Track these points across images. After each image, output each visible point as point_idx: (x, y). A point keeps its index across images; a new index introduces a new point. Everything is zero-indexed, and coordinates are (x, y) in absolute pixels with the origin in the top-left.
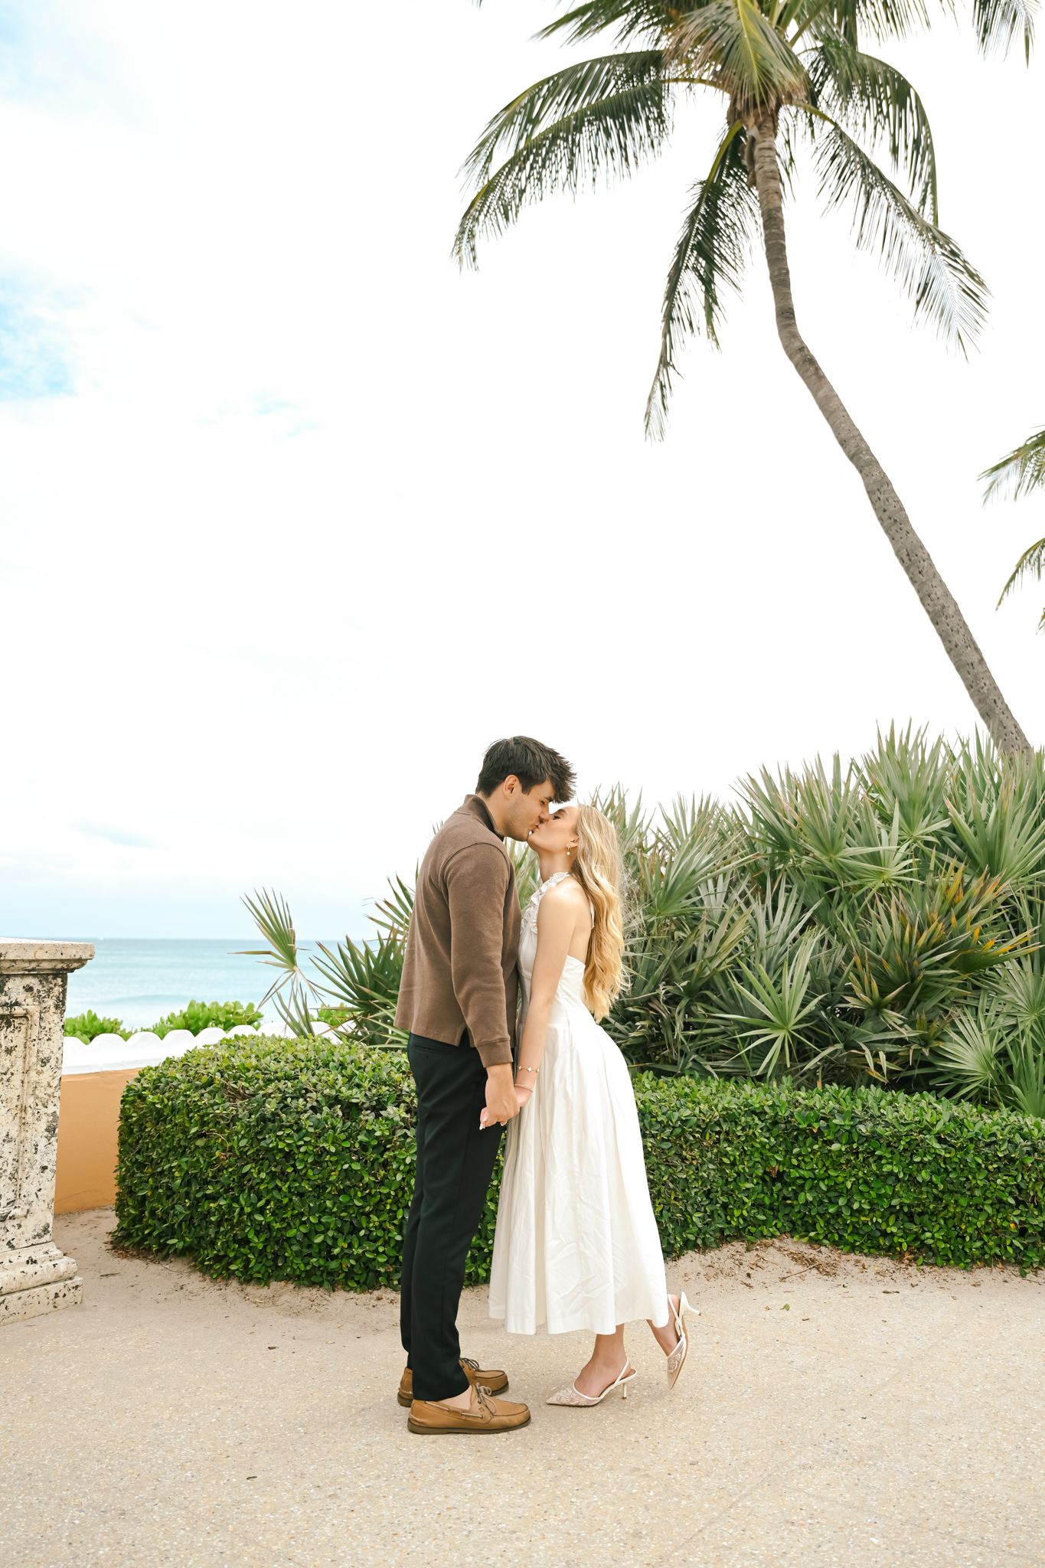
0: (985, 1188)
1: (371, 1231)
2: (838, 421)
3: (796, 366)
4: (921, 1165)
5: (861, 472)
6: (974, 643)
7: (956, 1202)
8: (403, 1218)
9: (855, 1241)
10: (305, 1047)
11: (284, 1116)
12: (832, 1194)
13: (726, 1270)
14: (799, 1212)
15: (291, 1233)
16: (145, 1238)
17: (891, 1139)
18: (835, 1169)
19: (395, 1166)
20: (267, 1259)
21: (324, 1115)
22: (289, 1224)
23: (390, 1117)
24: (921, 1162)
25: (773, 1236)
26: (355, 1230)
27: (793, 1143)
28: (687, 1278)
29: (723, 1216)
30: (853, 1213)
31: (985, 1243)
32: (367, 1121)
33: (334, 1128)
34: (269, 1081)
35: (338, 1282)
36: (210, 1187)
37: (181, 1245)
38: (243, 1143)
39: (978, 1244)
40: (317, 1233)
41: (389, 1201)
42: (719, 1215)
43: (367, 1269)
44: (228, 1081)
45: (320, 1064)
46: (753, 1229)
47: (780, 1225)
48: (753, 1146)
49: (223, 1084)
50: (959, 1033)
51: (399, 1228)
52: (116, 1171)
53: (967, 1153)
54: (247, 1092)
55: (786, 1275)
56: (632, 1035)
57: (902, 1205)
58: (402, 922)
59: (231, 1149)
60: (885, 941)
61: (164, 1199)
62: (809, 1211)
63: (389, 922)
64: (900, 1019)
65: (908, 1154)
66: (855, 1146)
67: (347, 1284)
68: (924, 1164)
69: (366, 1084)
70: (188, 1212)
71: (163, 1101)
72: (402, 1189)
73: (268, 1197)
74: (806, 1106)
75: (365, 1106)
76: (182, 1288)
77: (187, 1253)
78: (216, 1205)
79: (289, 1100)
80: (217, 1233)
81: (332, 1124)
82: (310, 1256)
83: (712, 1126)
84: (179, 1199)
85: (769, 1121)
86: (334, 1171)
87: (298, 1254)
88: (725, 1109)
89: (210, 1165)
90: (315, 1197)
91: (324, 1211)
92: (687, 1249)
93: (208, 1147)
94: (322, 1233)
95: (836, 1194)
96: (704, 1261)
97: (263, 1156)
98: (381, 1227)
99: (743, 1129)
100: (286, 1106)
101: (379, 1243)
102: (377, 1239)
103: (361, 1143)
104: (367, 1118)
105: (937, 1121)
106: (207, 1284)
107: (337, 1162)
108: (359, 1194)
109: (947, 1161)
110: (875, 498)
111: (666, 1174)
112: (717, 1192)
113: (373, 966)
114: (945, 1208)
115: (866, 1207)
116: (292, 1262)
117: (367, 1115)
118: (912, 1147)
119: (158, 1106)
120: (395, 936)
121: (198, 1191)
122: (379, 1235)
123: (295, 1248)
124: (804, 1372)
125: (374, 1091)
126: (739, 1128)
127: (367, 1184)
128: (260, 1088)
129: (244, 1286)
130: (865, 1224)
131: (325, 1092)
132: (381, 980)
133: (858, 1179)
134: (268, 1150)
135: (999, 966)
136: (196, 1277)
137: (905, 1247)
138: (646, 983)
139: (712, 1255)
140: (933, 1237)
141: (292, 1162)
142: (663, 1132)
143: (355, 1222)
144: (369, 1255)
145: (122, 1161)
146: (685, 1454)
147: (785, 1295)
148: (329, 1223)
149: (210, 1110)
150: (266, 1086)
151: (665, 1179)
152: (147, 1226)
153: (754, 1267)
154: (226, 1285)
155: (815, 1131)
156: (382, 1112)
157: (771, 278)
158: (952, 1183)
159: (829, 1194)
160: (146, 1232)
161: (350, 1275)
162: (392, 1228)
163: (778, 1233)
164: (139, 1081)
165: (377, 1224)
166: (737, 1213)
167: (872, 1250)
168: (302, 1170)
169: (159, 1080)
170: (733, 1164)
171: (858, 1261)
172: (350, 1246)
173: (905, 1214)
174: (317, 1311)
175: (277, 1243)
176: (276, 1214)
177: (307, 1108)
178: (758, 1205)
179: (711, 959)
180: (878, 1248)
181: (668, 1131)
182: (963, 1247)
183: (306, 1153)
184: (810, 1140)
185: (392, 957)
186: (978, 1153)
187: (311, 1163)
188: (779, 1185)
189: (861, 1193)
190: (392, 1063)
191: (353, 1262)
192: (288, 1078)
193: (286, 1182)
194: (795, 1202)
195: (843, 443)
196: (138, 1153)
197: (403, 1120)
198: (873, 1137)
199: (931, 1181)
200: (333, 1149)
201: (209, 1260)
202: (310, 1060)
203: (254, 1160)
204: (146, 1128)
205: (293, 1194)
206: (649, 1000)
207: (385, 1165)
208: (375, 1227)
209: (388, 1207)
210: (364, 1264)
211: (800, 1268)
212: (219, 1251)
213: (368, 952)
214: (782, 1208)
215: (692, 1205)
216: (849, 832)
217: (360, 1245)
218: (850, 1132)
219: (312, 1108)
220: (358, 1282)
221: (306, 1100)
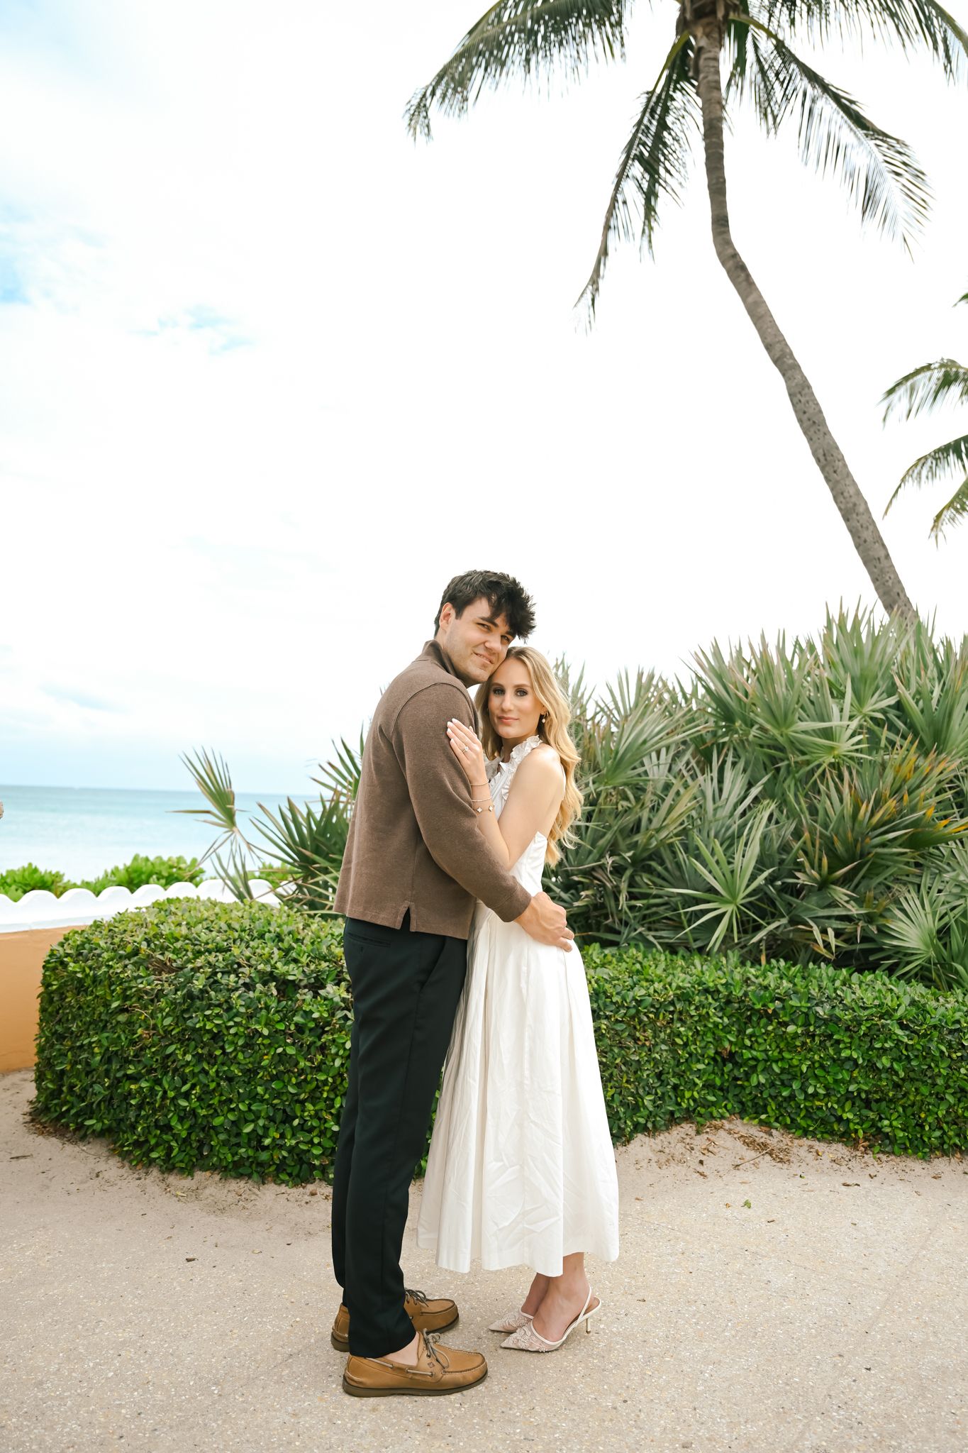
0: (948, 1077)
1: (306, 1121)
2: (765, 326)
3: (729, 272)
4: (881, 1051)
5: (784, 375)
6: (881, 539)
7: (917, 1089)
8: (341, 1106)
9: (809, 1126)
10: (240, 914)
11: (212, 993)
12: (784, 1077)
13: (678, 1156)
14: (750, 1094)
15: (217, 1121)
16: (63, 1115)
17: (850, 1023)
18: (790, 1052)
19: (333, 1051)
20: (192, 1148)
21: (257, 994)
22: (216, 1110)
23: (330, 997)
24: (882, 1048)
25: (722, 1117)
26: (288, 1119)
27: (746, 1023)
28: (638, 1166)
29: (674, 1098)
30: (808, 1097)
31: (944, 1133)
32: (304, 1000)
33: (267, 1008)
34: (198, 954)
35: (268, 1174)
36: (131, 1067)
37: (98, 1127)
38: (168, 1021)
39: (938, 1133)
40: (246, 1121)
41: (327, 1088)
42: (669, 1096)
43: (301, 1161)
44: (154, 951)
45: (256, 934)
46: (702, 1111)
47: (729, 1106)
48: (705, 1026)
49: (148, 955)
50: (904, 911)
51: (337, 1118)
52: (36, 1039)
53: (931, 1040)
54: (174, 965)
55: (739, 1162)
56: (576, 904)
57: (859, 1091)
58: (346, 784)
59: (155, 1027)
60: (834, 818)
61: (83, 1075)
62: (761, 1093)
63: (333, 784)
64: (846, 895)
65: (868, 1039)
66: (812, 1029)
67: (278, 1177)
68: (884, 1050)
69: (304, 960)
70: (107, 1093)
71: (84, 971)
72: (341, 1075)
73: (193, 1081)
74: (760, 985)
75: (302, 984)
76: (97, 1176)
77: (107, 1134)
78: (137, 1086)
79: (219, 975)
80: (138, 1116)
81: (266, 1003)
82: (238, 1145)
83: (666, 1006)
84: (98, 1077)
85: (723, 1000)
86: (266, 1055)
87: (225, 1143)
88: (679, 987)
89: (133, 1043)
90: (244, 1082)
91: (254, 1097)
92: (637, 1132)
93: (130, 1023)
94: (253, 1121)
95: (790, 1077)
96: (654, 1146)
97: (188, 1037)
98: (317, 1116)
99: (697, 1009)
100: (216, 982)
101: (315, 1133)
102: (310, 1130)
103: (297, 1025)
104: (304, 997)
105: (899, 1006)
106: (125, 1171)
107: (270, 1045)
108: (294, 1080)
109: (909, 1048)
110: (796, 400)
111: (619, 1056)
112: (668, 1073)
113: (314, 828)
114: (904, 1096)
115: (822, 1091)
116: (219, 1151)
117: (305, 994)
118: (872, 1032)
119: (79, 975)
120: (339, 798)
121: (118, 1070)
122: (314, 1124)
123: (222, 1137)
124: (785, 1297)
125: (313, 967)
126: (693, 1007)
127: (302, 1069)
128: (189, 961)
129: (166, 1175)
130: (820, 1108)
131: (259, 967)
132: (323, 844)
133: (813, 1063)
134: (194, 1030)
135: (943, 845)
136: (114, 1162)
137: (861, 1133)
138: (590, 852)
139: (663, 1138)
140: (891, 1126)
141: (221, 1044)
142: (617, 1012)
143: (288, 1110)
144: (303, 1147)
145: (42, 1029)
146: (674, 1430)
147: (743, 1187)
148: (260, 1111)
149: (133, 984)
150: (194, 959)
151: (618, 1061)
152: (66, 1103)
153: (706, 1152)
154: (147, 1173)
155: (770, 1012)
156: (320, 992)
157: (710, 186)
158: (914, 1070)
159: (782, 1077)
160: (64, 1109)
161: (281, 1167)
162: (329, 1117)
163: (727, 1115)
164: (62, 945)
165: (312, 1113)
166: (688, 1094)
167: (826, 1136)
168: (231, 1053)
169: (83, 944)
170: (686, 1045)
171: (811, 1147)
172: (283, 1136)
173: (862, 1100)
174: (244, 1208)
175: (203, 1129)
176: (203, 1100)
177: (239, 985)
178: (709, 1086)
179: (658, 830)
180: (832, 1133)
181: (623, 1011)
182: (922, 1136)
183: (236, 1034)
184: (764, 1021)
185: (334, 820)
186: (941, 1041)
187: (242, 1046)
188: (730, 1066)
189: (816, 1077)
190: (332, 935)
191: (285, 1153)
192: (219, 950)
193: (213, 1065)
194: (746, 1084)
195: (768, 347)
196: (59, 1022)
197: (344, 1000)
198: (831, 1020)
199: (892, 1068)
200: (266, 1032)
201: (128, 1146)
202: (244, 930)
203: (179, 1040)
204: (66, 997)
205: (221, 1078)
206: (593, 869)
207: (323, 1049)
208: (310, 1116)
209: (325, 1095)
210: (297, 1155)
211: (752, 1154)
212: (139, 1136)
213: (310, 814)
214: (731, 1089)
215: (644, 1088)
216: (802, 707)
217: (293, 1135)
218: (807, 1015)
219: (245, 985)
220: (290, 1175)
221: (237, 976)
